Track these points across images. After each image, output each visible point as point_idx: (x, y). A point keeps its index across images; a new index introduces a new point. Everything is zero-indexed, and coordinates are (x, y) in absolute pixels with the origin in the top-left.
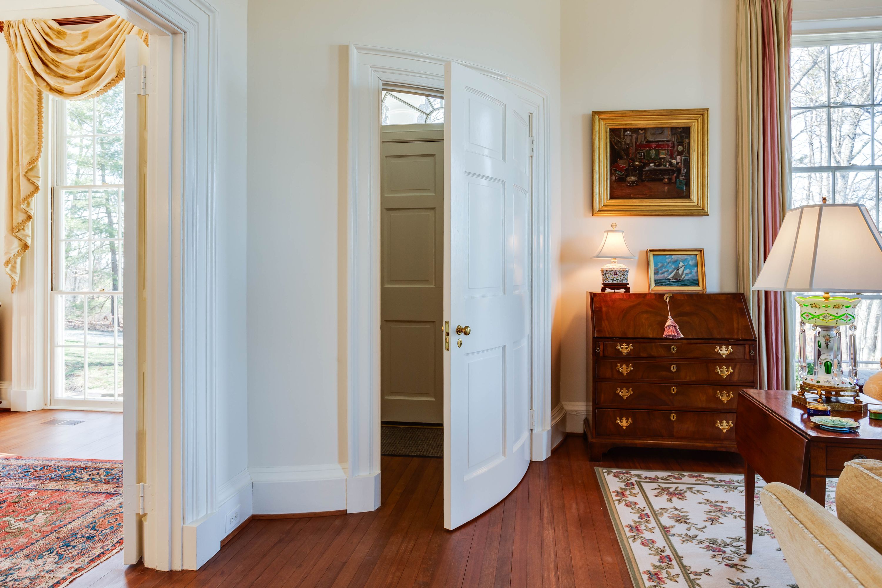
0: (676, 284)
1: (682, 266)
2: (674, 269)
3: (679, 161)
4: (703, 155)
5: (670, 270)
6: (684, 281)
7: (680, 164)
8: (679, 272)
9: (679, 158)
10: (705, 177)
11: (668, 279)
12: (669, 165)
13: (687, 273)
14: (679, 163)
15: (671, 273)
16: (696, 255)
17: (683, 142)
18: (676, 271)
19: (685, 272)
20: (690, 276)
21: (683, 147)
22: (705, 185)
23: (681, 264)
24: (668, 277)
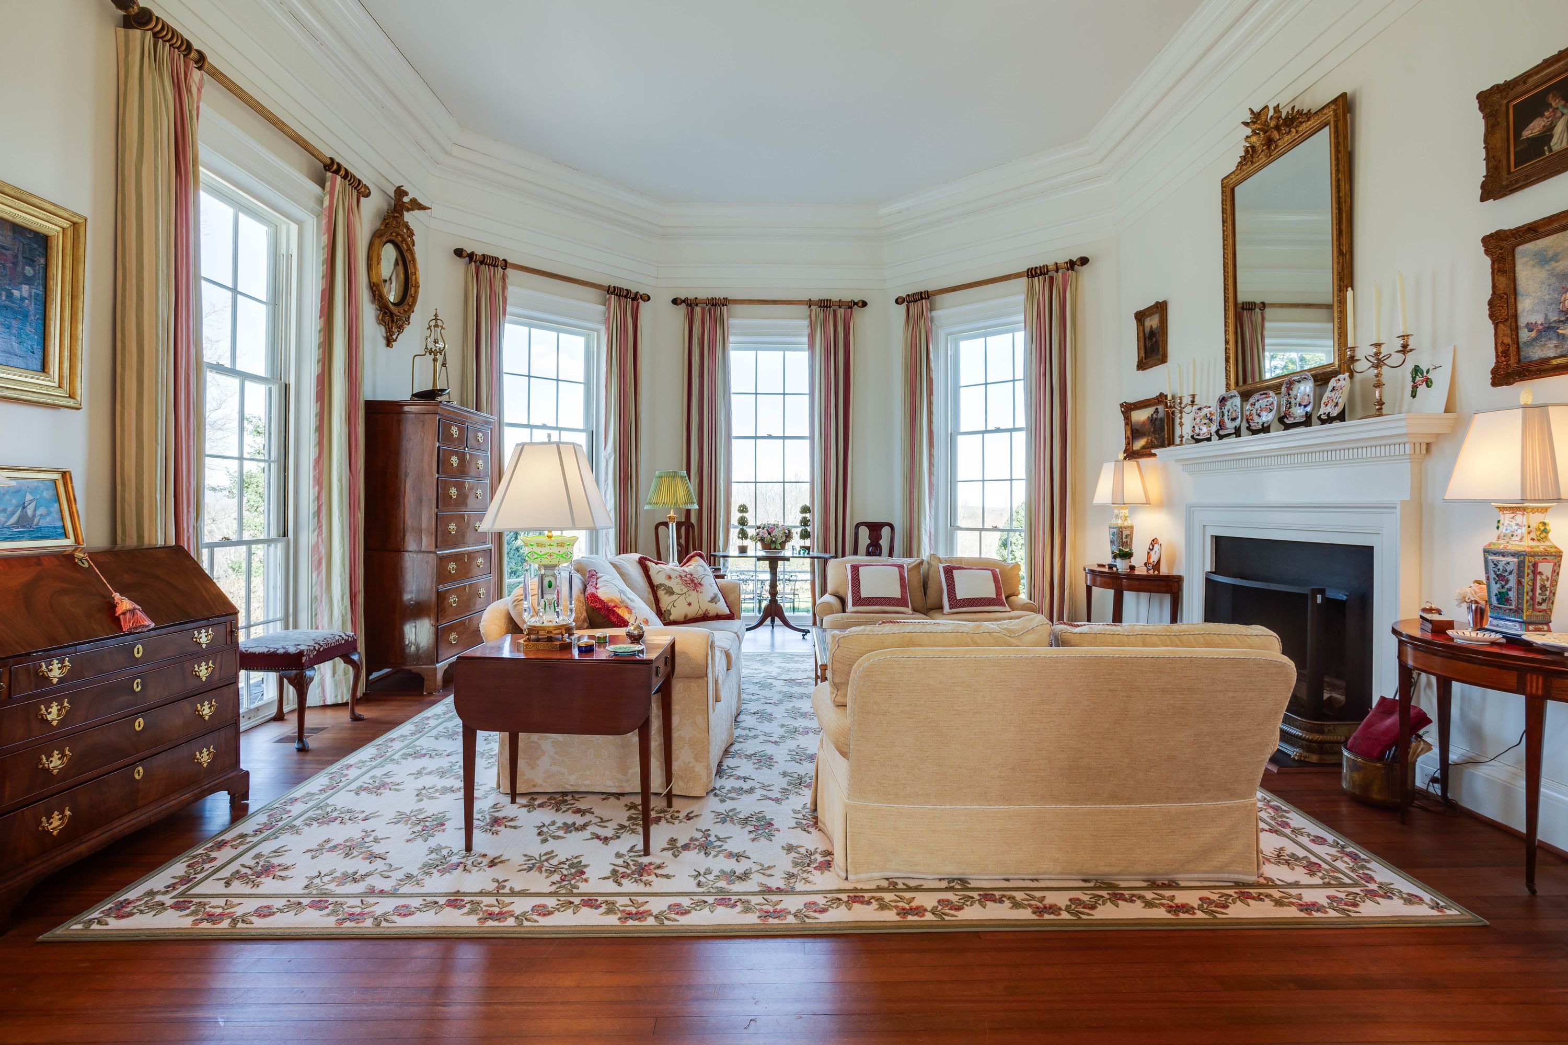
0: (26, 535)
1: (31, 501)
2: (17, 507)
3: (25, 294)
4: (73, 298)
5: (10, 509)
6: (39, 529)
7: (27, 301)
8: (26, 512)
9: (25, 288)
10: (77, 339)
11: (8, 528)
12: (7, 297)
13: (42, 513)
14: (26, 298)
15: (13, 513)
16: (55, 481)
17: (34, 261)
18: (22, 511)
19: (38, 513)
20: (48, 519)
21: (35, 271)
22: (76, 354)
23: (29, 497)
24: (7, 522)
